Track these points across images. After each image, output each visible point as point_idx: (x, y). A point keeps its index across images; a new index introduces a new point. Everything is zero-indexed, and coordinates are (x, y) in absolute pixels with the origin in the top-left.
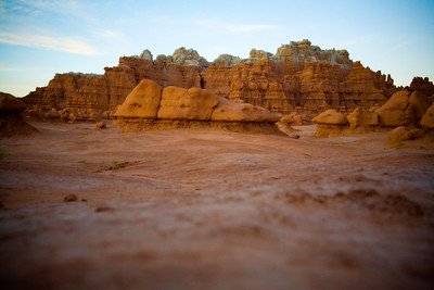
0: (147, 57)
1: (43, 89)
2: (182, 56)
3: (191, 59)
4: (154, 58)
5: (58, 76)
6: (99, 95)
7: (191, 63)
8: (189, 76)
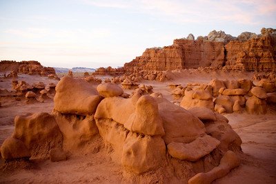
0: (191, 38)
1: (139, 58)
2: (214, 36)
3: (220, 37)
4: (196, 39)
5: (148, 50)
6: (160, 62)
7: (219, 40)
8: (217, 48)
